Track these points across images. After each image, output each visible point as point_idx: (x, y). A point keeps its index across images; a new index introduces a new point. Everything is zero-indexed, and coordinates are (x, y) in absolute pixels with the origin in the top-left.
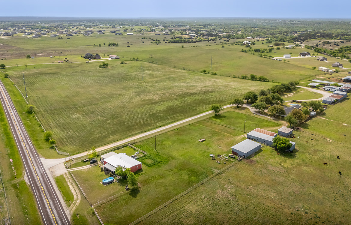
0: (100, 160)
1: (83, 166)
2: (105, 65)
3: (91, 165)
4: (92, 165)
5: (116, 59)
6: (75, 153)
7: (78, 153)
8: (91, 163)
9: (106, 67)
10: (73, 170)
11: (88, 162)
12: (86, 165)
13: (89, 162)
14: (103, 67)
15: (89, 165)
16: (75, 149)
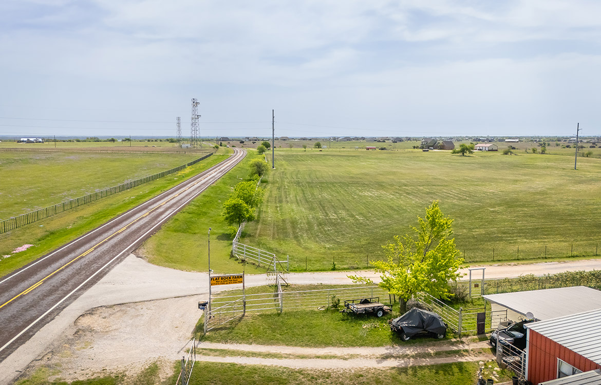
0: (481, 330)
1: (327, 344)
2: (467, 149)
3: (398, 350)
4: (410, 351)
5: (489, 150)
6: (317, 266)
7: (334, 269)
8: (399, 336)
9: (467, 154)
10: (228, 360)
11: (377, 324)
12: (352, 344)
13: (384, 330)
14: (461, 154)
15: (382, 351)
16: (324, 253)
